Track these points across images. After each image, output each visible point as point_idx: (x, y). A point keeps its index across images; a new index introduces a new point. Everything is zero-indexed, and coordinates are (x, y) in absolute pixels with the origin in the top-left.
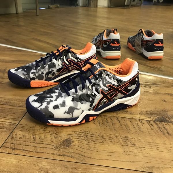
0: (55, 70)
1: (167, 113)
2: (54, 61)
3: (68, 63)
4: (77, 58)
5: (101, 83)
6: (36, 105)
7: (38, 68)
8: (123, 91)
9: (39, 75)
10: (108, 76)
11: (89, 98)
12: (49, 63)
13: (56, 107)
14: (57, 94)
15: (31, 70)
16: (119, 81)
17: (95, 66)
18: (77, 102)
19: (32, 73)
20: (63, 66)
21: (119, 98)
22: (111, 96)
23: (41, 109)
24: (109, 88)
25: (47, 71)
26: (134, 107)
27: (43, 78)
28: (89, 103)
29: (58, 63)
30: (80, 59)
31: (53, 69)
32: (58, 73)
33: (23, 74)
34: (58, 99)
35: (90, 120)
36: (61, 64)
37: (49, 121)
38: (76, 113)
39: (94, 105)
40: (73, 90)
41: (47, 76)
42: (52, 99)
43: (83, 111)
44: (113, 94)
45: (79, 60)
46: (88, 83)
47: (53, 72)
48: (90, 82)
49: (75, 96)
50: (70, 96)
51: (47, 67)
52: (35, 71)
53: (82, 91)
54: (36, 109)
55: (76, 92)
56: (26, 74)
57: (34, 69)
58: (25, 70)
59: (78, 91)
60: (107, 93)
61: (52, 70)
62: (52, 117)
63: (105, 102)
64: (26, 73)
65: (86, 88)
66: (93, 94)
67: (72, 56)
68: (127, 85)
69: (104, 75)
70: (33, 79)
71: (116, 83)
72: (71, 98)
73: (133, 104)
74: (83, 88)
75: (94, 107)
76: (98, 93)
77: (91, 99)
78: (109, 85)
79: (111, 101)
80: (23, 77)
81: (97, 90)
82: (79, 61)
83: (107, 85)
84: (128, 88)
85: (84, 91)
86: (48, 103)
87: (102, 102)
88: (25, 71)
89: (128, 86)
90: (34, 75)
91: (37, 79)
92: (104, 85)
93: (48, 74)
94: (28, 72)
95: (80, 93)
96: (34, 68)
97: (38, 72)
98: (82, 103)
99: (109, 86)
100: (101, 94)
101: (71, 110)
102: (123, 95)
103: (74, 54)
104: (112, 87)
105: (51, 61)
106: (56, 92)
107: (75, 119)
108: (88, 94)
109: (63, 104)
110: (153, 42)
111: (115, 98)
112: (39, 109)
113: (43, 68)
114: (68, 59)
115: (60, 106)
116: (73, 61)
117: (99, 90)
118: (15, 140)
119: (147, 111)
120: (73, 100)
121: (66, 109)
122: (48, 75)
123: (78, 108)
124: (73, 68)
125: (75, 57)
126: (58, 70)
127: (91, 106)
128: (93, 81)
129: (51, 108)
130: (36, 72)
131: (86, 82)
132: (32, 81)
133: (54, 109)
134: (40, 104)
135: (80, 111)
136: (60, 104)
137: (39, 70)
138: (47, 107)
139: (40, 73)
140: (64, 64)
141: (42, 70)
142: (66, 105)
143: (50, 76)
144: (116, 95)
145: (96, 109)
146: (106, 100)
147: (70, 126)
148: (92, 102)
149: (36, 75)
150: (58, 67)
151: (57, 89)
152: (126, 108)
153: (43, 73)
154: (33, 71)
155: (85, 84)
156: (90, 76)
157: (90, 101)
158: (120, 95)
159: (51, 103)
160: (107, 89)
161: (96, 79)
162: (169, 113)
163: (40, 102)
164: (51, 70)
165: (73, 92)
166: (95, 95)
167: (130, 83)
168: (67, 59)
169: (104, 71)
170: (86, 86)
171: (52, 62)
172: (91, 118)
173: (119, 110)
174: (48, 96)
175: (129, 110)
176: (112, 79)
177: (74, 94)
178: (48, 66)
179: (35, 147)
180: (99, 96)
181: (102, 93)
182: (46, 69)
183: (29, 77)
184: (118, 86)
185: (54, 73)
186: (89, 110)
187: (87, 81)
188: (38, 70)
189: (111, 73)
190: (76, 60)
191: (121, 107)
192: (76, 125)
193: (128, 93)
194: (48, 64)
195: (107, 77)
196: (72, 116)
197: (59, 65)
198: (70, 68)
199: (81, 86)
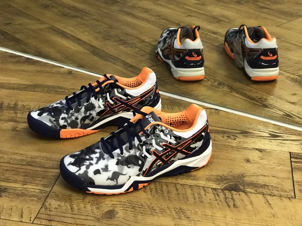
0: (94, 113)
1: (244, 179)
2: (93, 100)
3: (112, 103)
4: (126, 95)
5: (154, 141)
6: (73, 169)
7: (71, 112)
8: (183, 150)
9: (72, 121)
10: (163, 132)
11: (138, 161)
12: (85, 104)
13: (97, 172)
14: (98, 155)
15: (61, 115)
16: (177, 138)
17: (147, 117)
18: (123, 165)
19: (62, 119)
20: (105, 107)
21: (179, 159)
22: (167, 157)
23: (79, 174)
24: (164, 147)
25: (83, 115)
26: (201, 170)
27: (78, 125)
28: (139, 168)
29: (99, 104)
30: (131, 96)
31: (91, 112)
32: (98, 117)
33: (50, 121)
34: (99, 162)
35: (139, 188)
36: (103, 105)
37: (89, 188)
38: (121, 179)
39: (144, 169)
40: (118, 151)
41: (82, 122)
42: (91, 162)
43: (130, 177)
44: (169, 155)
45: (129, 97)
46: (136, 142)
47: (91, 116)
48: (140, 141)
49: (120, 158)
50: (114, 158)
51: (83, 109)
52: (66, 116)
53: (130, 152)
54: (74, 174)
55: (122, 153)
56: (54, 121)
57: (64, 113)
58: (53, 114)
59: (124, 151)
60: (162, 154)
61: (90, 114)
62: (92, 184)
63: (160, 165)
64: (54, 119)
65: (135, 147)
66: (143, 155)
67: (118, 92)
68: (189, 142)
69: (157, 132)
70: (64, 127)
71: (173, 141)
72: (115, 161)
73: (200, 165)
74: (131, 148)
75: (144, 172)
76: (150, 154)
77: (140, 162)
78: (164, 143)
79: (167, 164)
80: (49, 124)
81: (148, 151)
82: (129, 99)
83: (161, 144)
84: (191, 146)
85: (132, 152)
86: (88, 167)
87: (155, 165)
88: (53, 116)
89: (190, 144)
90: (65, 122)
91: (70, 127)
92: (158, 144)
93: (84, 119)
94: (57, 117)
95: (126, 154)
96: (65, 111)
97: (71, 117)
98: (129, 167)
99: (164, 145)
100: (153, 155)
101: (116, 176)
102: (184, 156)
103: (122, 89)
104: (168, 146)
105: (88, 100)
106: (97, 153)
107: (121, 186)
108: (136, 156)
109: (106, 169)
110: (258, 53)
111: (173, 159)
112: (77, 174)
113: (78, 111)
114: (113, 97)
115: (101, 171)
116: (120, 100)
117: (151, 150)
118: (50, 211)
119: (218, 176)
120: (117, 164)
121: (110, 174)
122: (84, 121)
123: (124, 173)
124: (121, 109)
125: (124, 94)
126: (99, 114)
127: (140, 170)
128: (143, 139)
129: (91, 174)
130: (68, 118)
131: (134, 140)
132: (63, 130)
133: (95, 174)
134: (78, 168)
135: (127, 177)
136: (102, 169)
137: (72, 115)
138: (86, 172)
139: (73, 118)
140: (107, 105)
141: (76, 114)
142: (109, 170)
143: (87, 121)
144: (174, 156)
145: (147, 173)
146: (161, 163)
147: (114, 195)
148: (142, 166)
149: (67, 122)
150: (98, 110)
151: (98, 148)
152: (191, 172)
153: (77, 119)
154: (63, 115)
155: (133, 142)
156: (139, 132)
157: (138, 165)
158: (179, 155)
159: (91, 167)
160: (162, 149)
161: (147, 136)
162: (246, 179)
163: (77, 165)
164: (88, 114)
165: (118, 153)
166: (146, 157)
167: (193, 139)
168: (111, 97)
169: (158, 125)
170: (135, 145)
171: (90, 102)
172: (141, 186)
173: (180, 174)
174: (87, 157)
175: (193, 173)
176: (169, 136)
177: (118, 155)
178: (85, 108)
179: (74, 218)
180: (151, 158)
181: (155, 154)
182: (82, 112)
183: (58, 124)
184: (176, 144)
185: (93, 117)
186: (138, 175)
187: (136, 138)
188: (70, 115)
189: (167, 128)
190: (125, 98)
191: (183, 170)
192: (121, 194)
193: (190, 152)
194: (84, 106)
195: (161, 134)
196: (116, 183)
197: (99, 107)
198: (116, 109)
199: (128, 145)
